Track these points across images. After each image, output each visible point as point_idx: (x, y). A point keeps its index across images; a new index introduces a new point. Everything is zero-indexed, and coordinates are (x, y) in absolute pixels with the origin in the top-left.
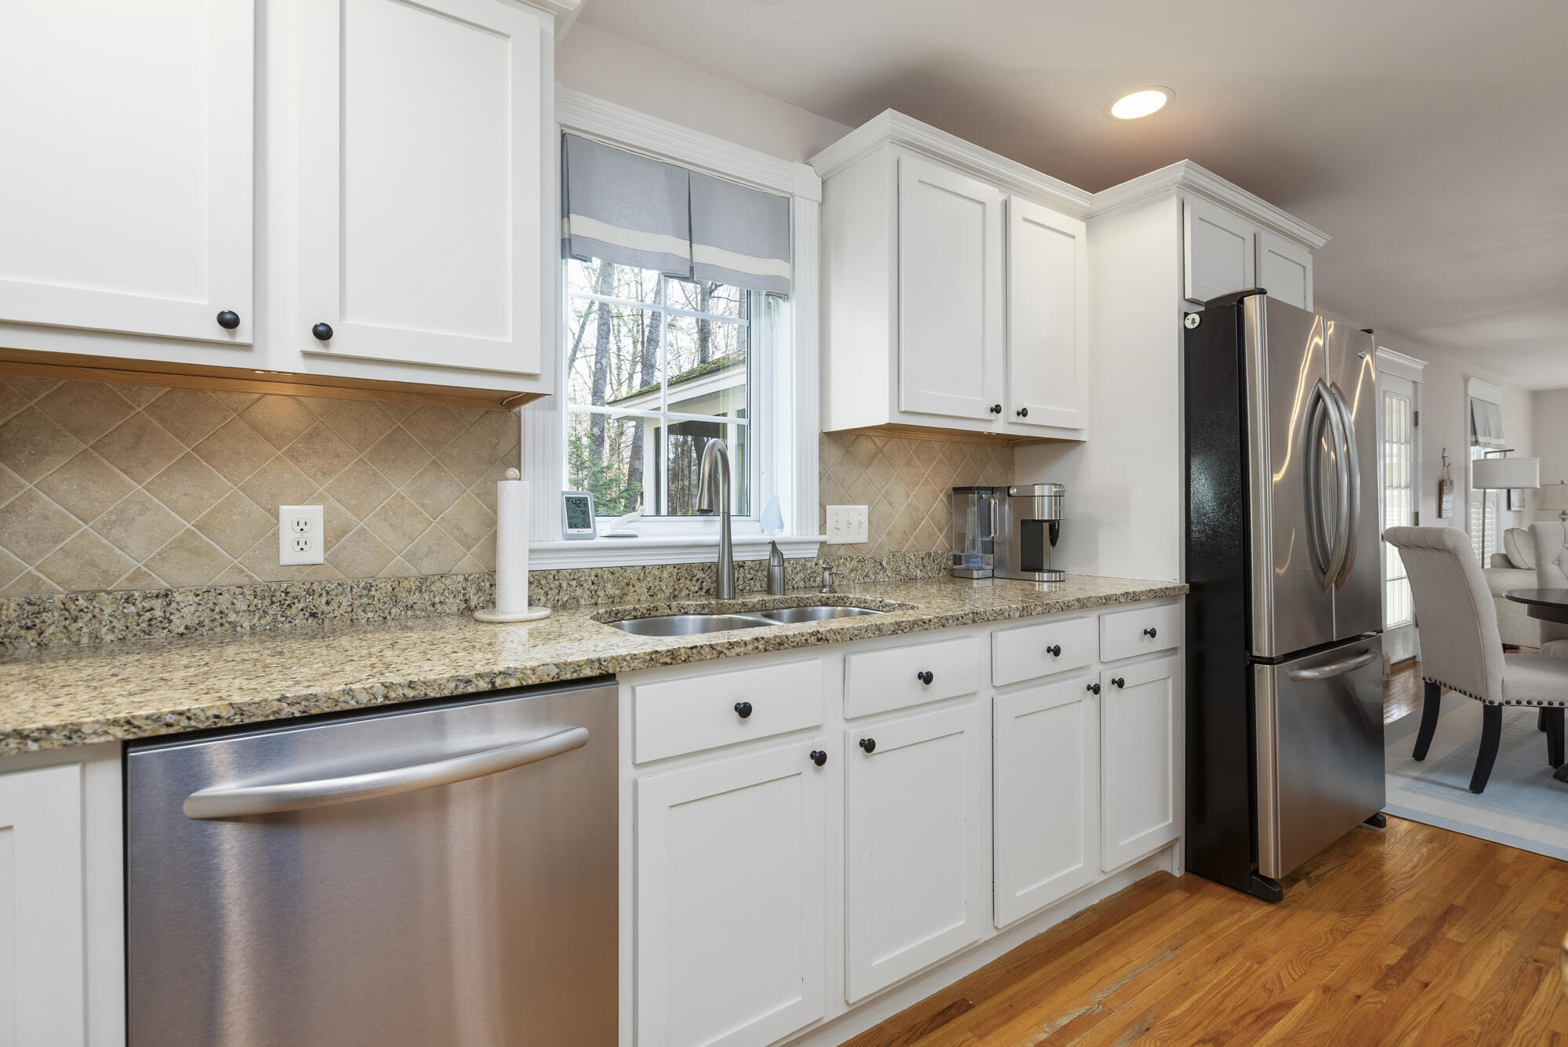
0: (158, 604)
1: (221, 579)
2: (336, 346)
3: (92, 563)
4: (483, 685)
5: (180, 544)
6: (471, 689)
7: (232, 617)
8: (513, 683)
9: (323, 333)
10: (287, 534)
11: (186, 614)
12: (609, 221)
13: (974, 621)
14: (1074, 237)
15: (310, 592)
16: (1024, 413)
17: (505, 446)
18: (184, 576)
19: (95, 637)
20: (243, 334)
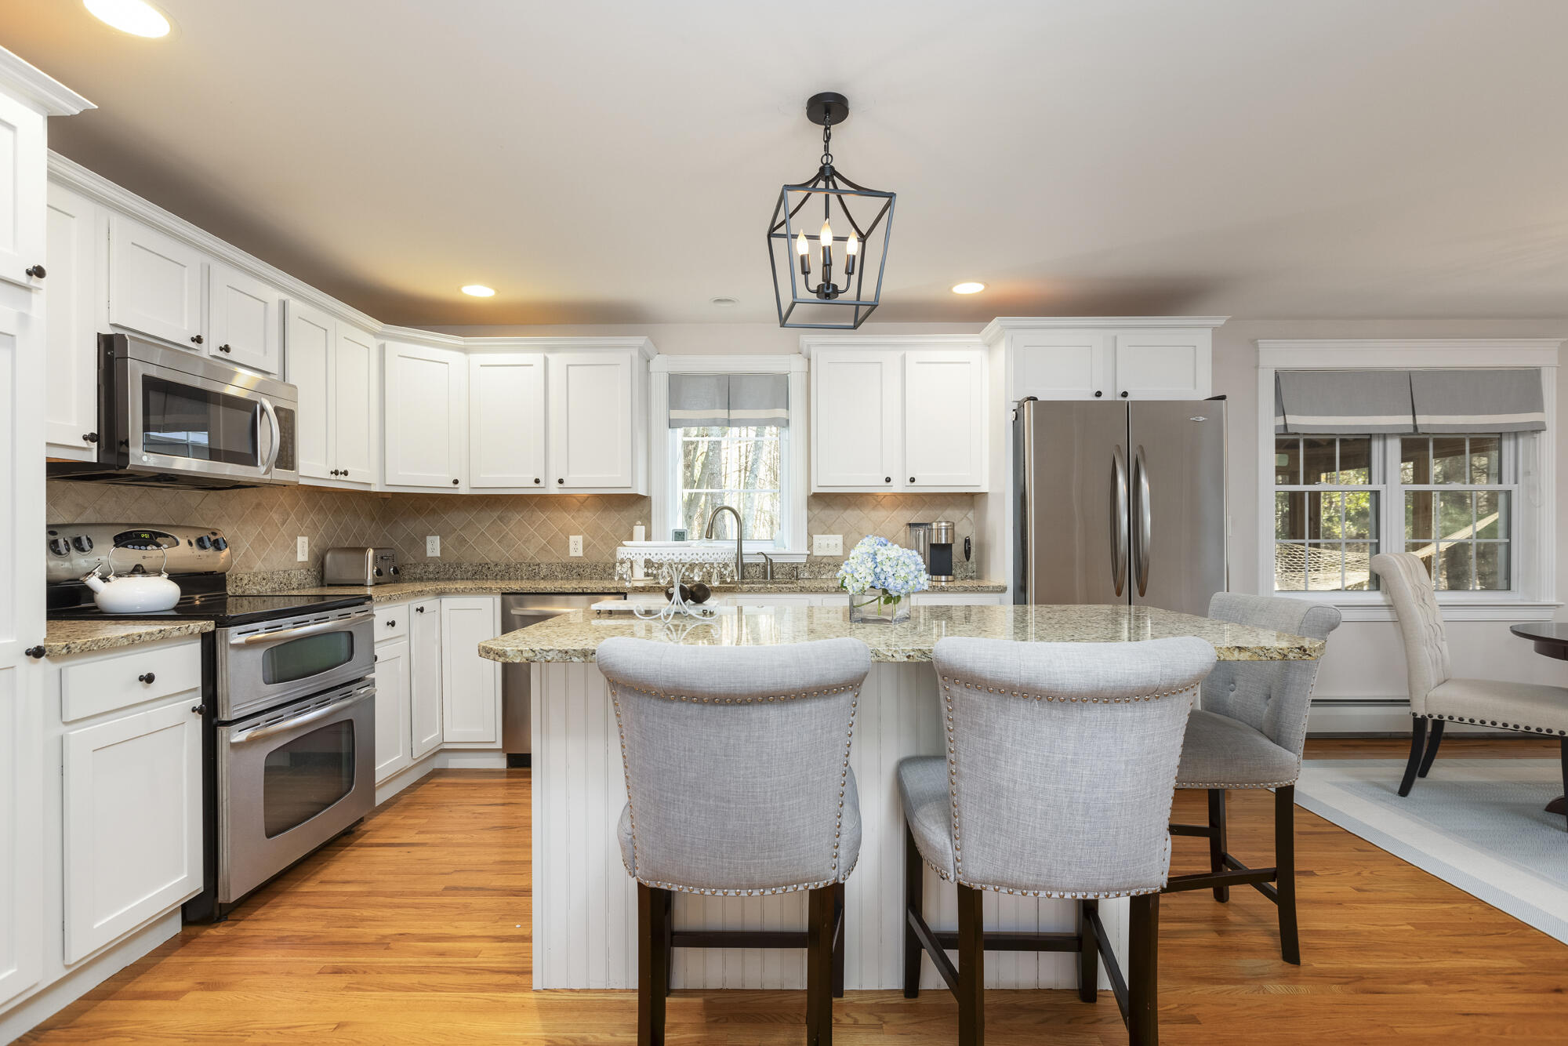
0: (537, 567)
1: (553, 560)
2: (566, 484)
3: (522, 554)
4: (580, 591)
5: (542, 548)
6: (577, 591)
7: (556, 574)
8: (589, 591)
9: (561, 481)
10: (572, 546)
11: (544, 572)
12: (684, 409)
13: (801, 591)
14: (969, 363)
15: (578, 566)
16: (912, 480)
17: (645, 512)
18: (544, 559)
19: (521, 576)
20: (542, 484)
